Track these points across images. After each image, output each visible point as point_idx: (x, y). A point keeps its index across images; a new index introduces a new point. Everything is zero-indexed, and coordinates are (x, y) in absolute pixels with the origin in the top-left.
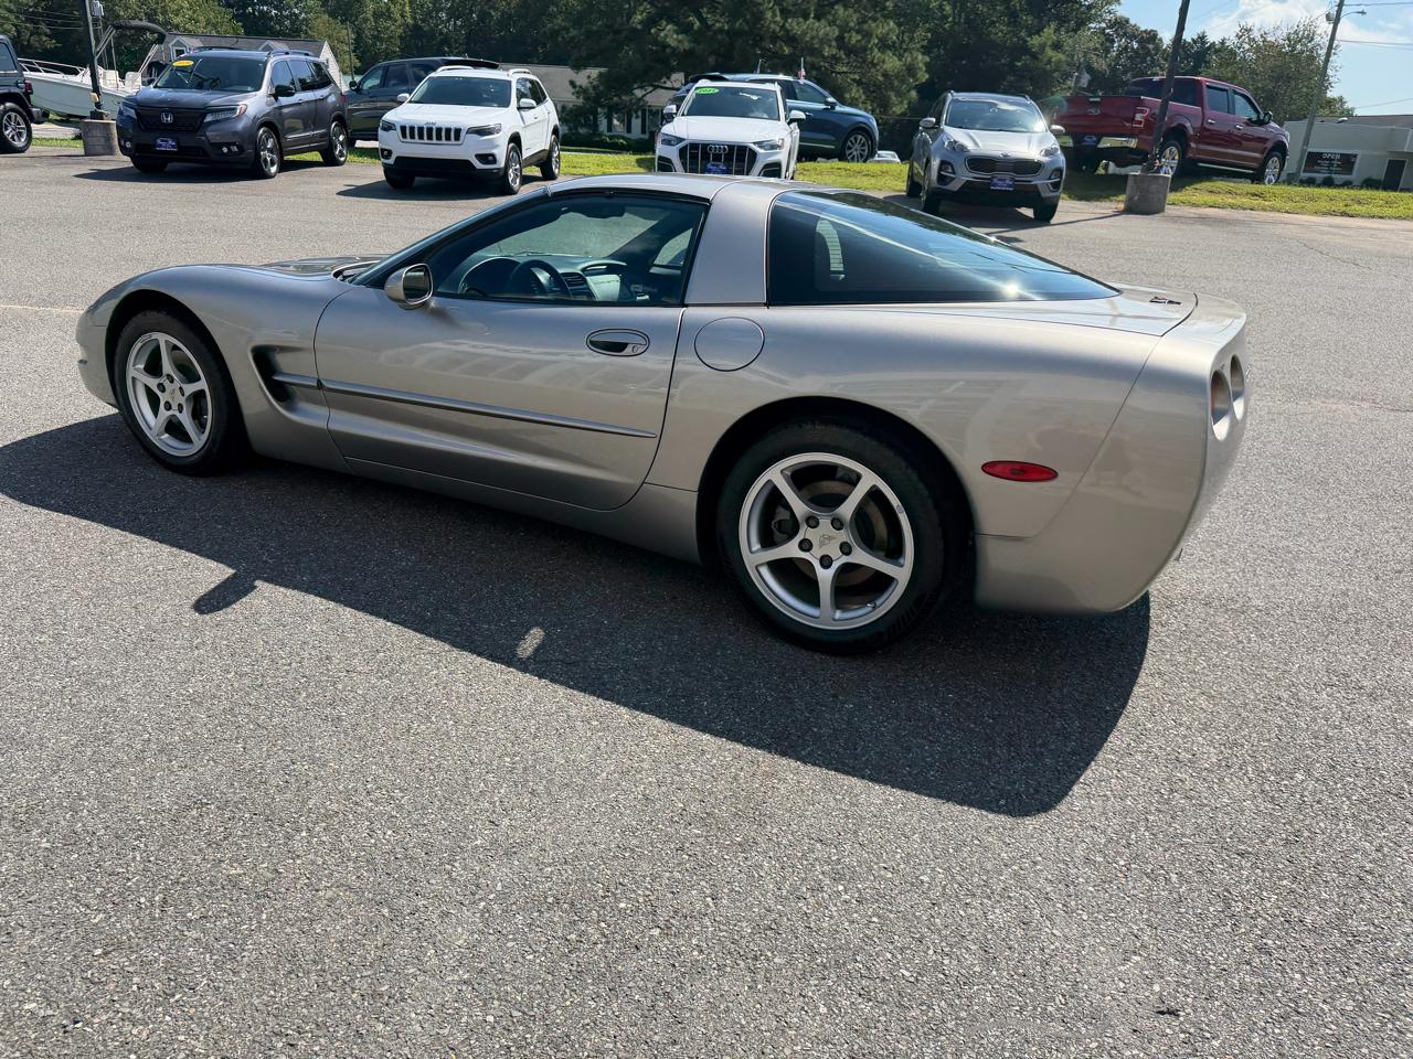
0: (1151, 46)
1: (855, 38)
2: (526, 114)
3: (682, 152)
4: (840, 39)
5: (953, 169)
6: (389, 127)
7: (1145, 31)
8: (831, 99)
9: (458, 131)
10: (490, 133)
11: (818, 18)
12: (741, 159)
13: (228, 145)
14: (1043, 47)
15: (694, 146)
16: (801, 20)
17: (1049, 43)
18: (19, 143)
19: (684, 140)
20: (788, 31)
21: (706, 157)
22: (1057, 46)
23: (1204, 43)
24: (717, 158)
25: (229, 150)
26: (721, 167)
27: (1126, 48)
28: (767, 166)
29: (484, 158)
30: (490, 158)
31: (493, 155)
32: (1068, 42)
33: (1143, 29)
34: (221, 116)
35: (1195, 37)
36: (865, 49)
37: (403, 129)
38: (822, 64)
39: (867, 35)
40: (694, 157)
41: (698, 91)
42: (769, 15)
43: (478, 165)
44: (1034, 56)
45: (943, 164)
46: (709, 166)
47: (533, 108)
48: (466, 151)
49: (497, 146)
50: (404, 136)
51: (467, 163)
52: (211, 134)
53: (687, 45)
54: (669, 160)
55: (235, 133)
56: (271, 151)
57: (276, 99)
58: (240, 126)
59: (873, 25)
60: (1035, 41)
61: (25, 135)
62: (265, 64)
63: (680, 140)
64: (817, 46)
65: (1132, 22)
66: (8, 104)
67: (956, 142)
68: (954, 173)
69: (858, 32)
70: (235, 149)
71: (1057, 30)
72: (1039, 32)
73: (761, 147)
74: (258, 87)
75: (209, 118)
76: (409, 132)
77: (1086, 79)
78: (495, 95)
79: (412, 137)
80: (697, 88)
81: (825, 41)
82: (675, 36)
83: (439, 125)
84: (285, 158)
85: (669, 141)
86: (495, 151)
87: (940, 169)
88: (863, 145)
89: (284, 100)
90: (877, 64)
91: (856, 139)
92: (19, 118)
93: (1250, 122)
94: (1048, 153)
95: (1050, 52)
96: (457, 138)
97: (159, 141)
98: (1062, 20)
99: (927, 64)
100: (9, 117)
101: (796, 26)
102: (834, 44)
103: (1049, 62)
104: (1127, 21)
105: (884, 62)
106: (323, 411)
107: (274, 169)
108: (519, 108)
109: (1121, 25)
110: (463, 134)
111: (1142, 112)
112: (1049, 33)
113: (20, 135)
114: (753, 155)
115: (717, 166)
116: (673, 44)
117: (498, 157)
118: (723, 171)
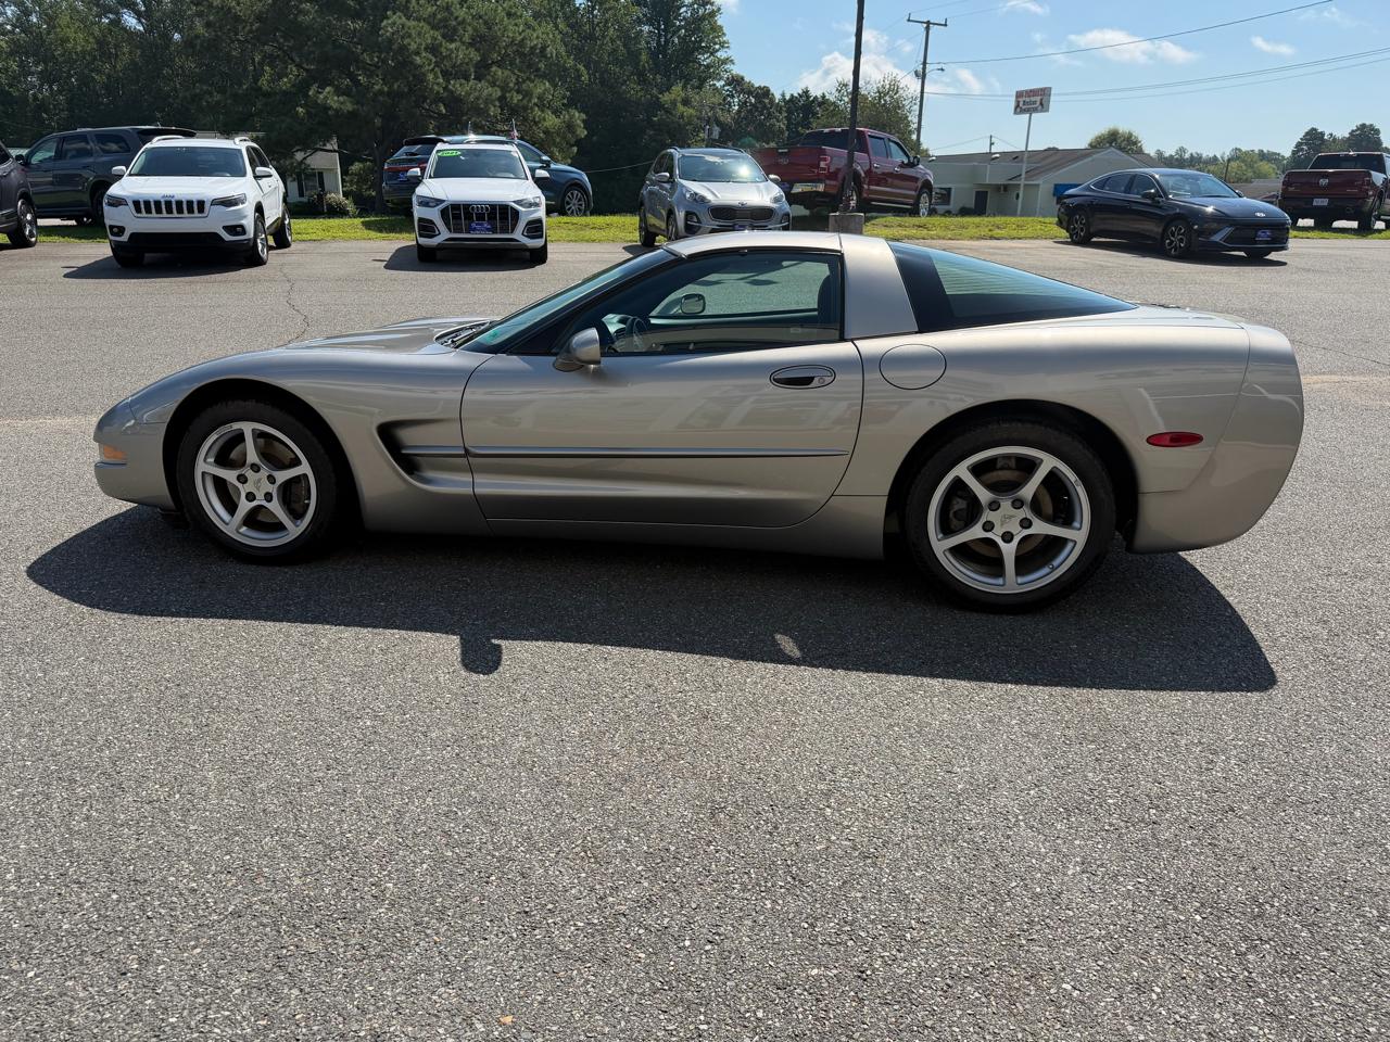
0: (767, 101)
1: (517, 98)
2: (264, 182)
3: (444, 213)
4: (502, 99)
5: (698, 219)
6: (118, 202)
7: (759, 88)
8: (545, 158)
9: (201, 204)
10: (236, 204)
11: (478, 78)
12: (504, 217)
14: (674, 103)
15: (456, 207)
16: (463, 81)
17: (679, 99)
20: (452, 92)
21: (468, 217)
22: (686, 102)
23: (808, 97)
26: (486, 226)
27: (746, 102)
28: (530, 223)
29: (232, 229)
30: (239, 229)
31: (242, 226)
32: (695, 98)
33: (757, 85)
35: (800, 92)
36: (525, 108)
37: (136, 204)
38: (484, 123)
39: (528, 94)
40: (457, 217)
41: (438, 155)
42: (431, 77)
43: (227, 237)
44: (667, 111)
45: (688, 215)
46: (474, 225)
47: (266, 176)
48: (212, 223)
49: (245, 217)
50: (138, 210)
51: (215, 235)
53: (349, 107)
54: (431, 222)
59: (531, 85)
60: (666, 98)
63: (442, 201)
64: (482, 106)
65: (747, 79)
67: (696, 194)
68: (699, 221)
69: (518, 92)
71: (684, 87)
72: (668, 89)
73: (521, 205)
76: (143, 206)
77: (716, 131)
78: (225, 165)
79: (149, 211)
80: (438, 151)
81: (488, 101)
82: (336, 98)
83: (177, 198)
85: (426, 202)
86: (244, 222)
87: (686, 219)
88: (580, 200)
90: (539, 122)
91: (572, 194)
93: (902, 165)
94: (776, 200)
95: (681, 108)
96: (201, 210)
98: (687, 79)
99: (584, 121)
101: (460, 87)
102: (497, 103)
103: (682, 116)
104: (742, 78)
105: (544, 120)
106: (467, 478)
108: (257, 177)
109: (737, 82)
110: (207, 206)
111: (825, 160)
112: (677, 89)
114: (516, 213)
115: (481, 225)
116: (335, 106)
117: (247, 228)
118: (488, 229)
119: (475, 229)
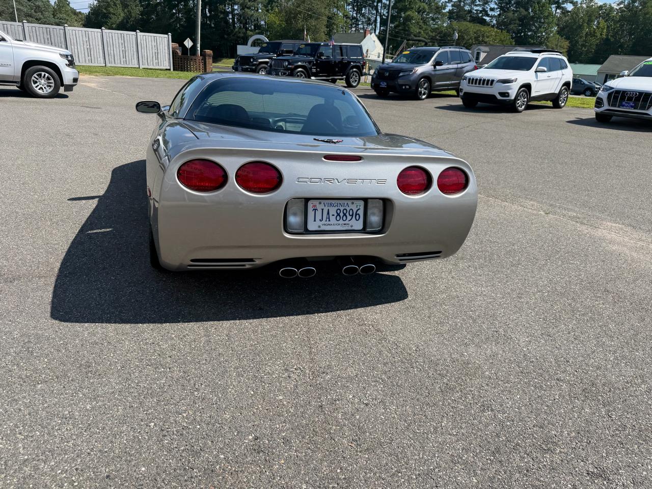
2: (541, 74)
3: (609, 95)
6: (467, 80)
10: (510, 83)
12: (645, 100)
13: (405, 85)
15: (618, 92)
18: (354, 84)
19: (613, 88)
21: (623, 99)
24: (630, 99)
25: (405, 87)
26: (631, 104)
29: (502, 94)
30: (507, 94)
31: (508, 93)
34: (406, 73)
37: (470, 79)
40: (616, 98)
41: (645, 63)
43: (499, 97)
46: (624, 103)
47: (545, 71)
48: (494, 91)
49: (511, 89)
50: (469, 83)
51: (494, 97)
52: (400, 81)
54: (601, 99)
55: (410, 80)
56: (425, 89)
57: (435, 67)
58: (412, 78)
61: (357, 82)
62: (435, 52)
66: (354, 69)
70: (408, 87)
74: (428, 61)
75: (401, 74)
76: (472, 81)
78: (525, 64)
79: (476, 84)
80: (647, 61)
83: (484, 78)
84: (432, 92)
85: (607, 89)
86: (509, 91)
89: (438, 67)
92: (357, 75)
96: (491, 84)
97: (381, 84)
100: (354, 74)
107: (424, 97)
108: (537, 71)
110: (494, 82)
113: (356, 81)
115: (628, 103)
117: (510, 94)
118: (632, 107)
119: (623, 106)
